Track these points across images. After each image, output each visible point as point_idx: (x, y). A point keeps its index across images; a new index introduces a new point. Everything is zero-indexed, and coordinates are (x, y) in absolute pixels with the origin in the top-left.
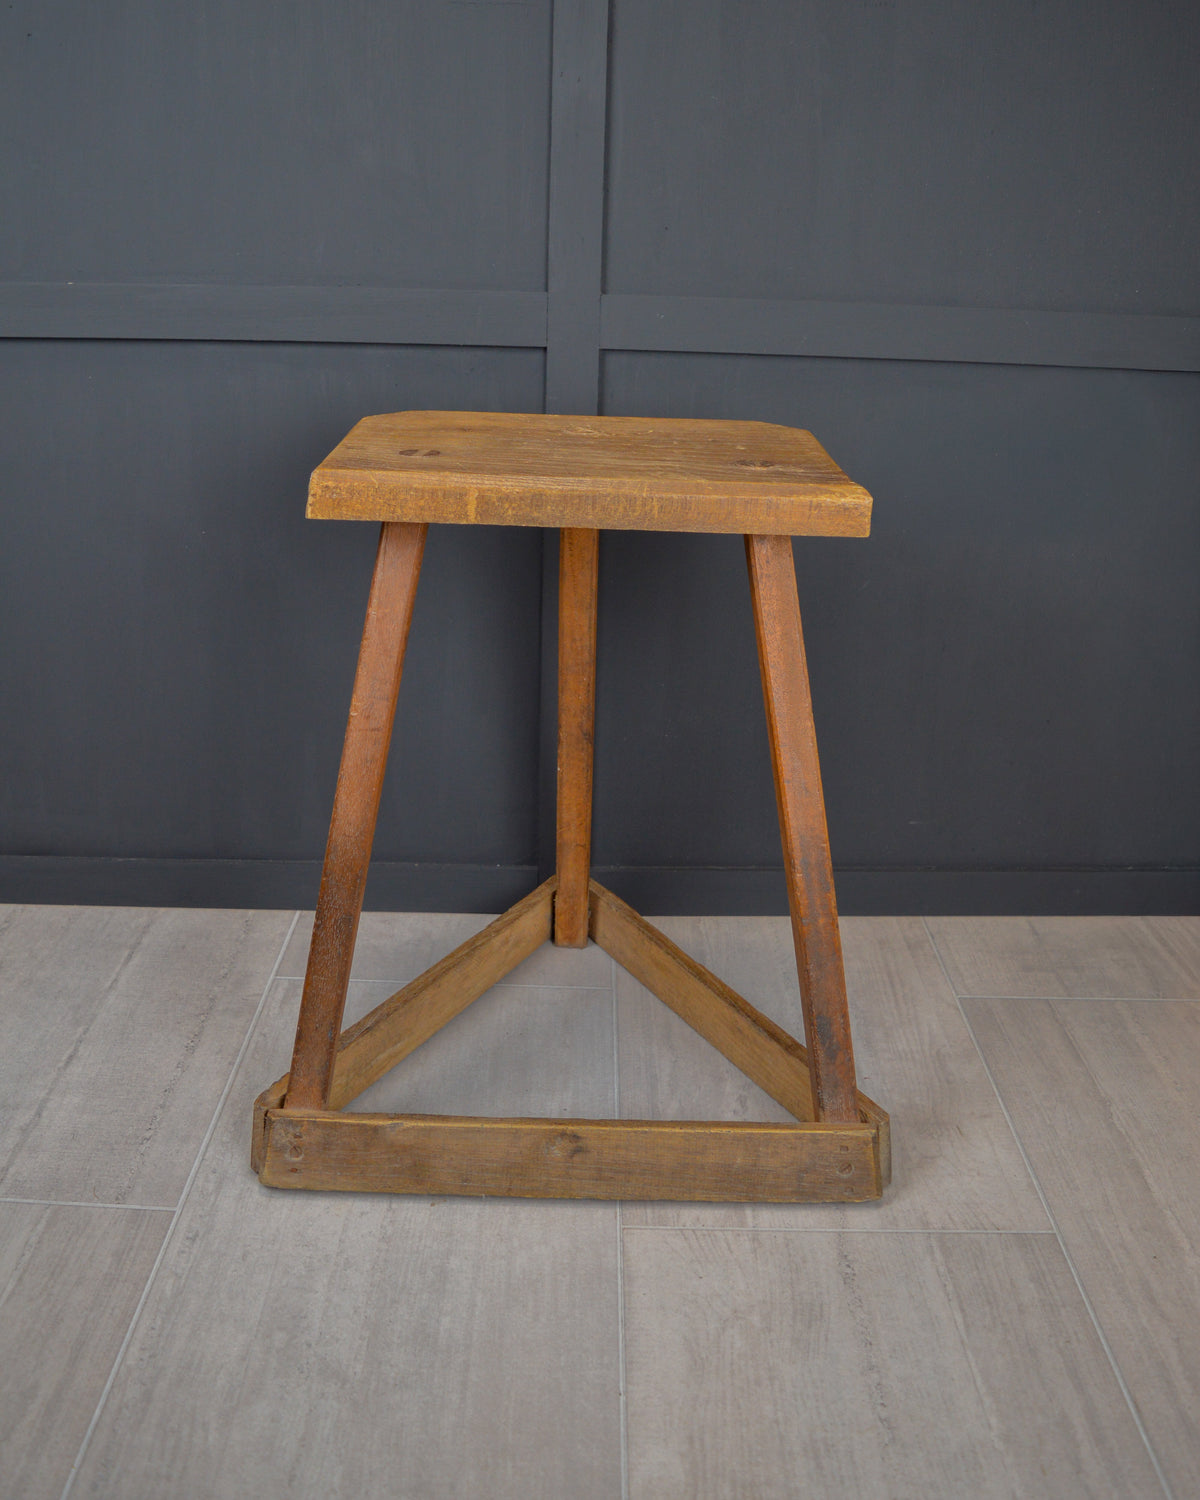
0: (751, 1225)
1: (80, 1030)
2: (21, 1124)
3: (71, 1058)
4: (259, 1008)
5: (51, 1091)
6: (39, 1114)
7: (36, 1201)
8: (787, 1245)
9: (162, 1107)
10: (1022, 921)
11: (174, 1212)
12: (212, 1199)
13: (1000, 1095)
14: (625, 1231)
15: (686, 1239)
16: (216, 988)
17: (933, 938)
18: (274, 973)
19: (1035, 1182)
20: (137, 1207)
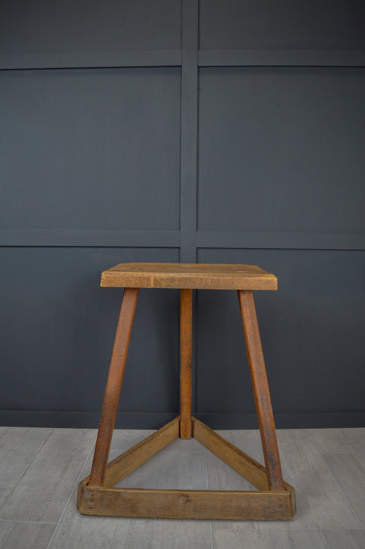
0: (257, 528)
1: (28, 465)
2: (6, 495)
3: (24, 474)
4: (87, 459)
5: (17, 485)
6: (12, 492)
7: (10, 521)
8: (270, 535)
9: (54, 490)
10: (338, 430)
11: (57, 525)
12: (70, 520)
13: (338, 484)
14: (213, 531)
15: (235, 533)
16: (73, 453)
17: (310, 435)
18: (92, 448)
19: (354, 512)
20: (44, 523)
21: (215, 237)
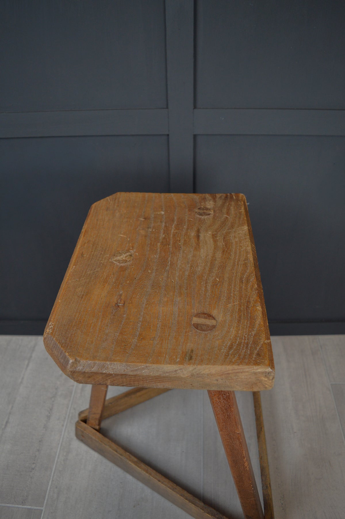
1: (10, 407)
11: (43, 510)
12: (56, 503)
17: (321, 348)
20: (29, 507)
21: (223, 118)
